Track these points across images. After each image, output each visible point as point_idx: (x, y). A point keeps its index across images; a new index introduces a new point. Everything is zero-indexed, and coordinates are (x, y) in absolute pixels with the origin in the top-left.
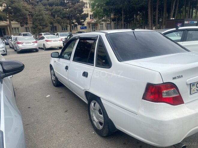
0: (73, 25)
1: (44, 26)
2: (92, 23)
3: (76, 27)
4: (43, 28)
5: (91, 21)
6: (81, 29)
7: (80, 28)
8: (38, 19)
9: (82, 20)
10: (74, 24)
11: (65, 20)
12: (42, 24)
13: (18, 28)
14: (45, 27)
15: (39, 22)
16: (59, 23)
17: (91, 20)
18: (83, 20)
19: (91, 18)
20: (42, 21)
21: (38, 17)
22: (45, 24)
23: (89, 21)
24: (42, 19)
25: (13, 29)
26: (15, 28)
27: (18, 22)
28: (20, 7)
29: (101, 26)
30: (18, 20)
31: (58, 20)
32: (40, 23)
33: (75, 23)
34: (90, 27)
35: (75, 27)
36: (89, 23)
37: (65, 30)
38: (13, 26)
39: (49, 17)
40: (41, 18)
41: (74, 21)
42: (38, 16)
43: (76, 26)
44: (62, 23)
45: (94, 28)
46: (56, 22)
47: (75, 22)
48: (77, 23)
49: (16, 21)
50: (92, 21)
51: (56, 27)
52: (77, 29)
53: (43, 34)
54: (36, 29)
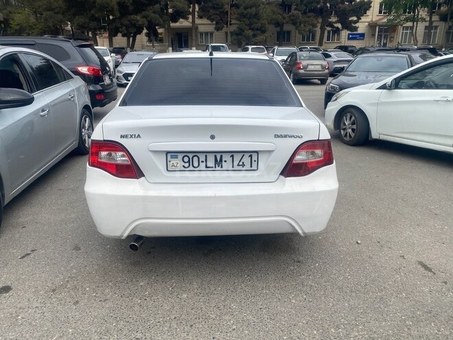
0: (330, 29)
1: (257, 29)
2: (379, 26)
3: (339, 35)
4: (254, 36)
5: (380, 20)
6: (349, 39)
7: (347, 37)
8: (247, 14)
9: (353, 16)
10: (332, 26)
11: (309, 17)
12: (253, 26)
13: (212, 34)
14: (259, 32)
15: (248, 22)
16: (294, 24)
17: (380, 17)
18: (355, 18)
19: (380, 12)
20: (255, 20)
21: (249, 10)
22: (259, 25)
23: (374, 20)
24: (256, 14)
25: (201, 34)
26: (207, 34)
27: (212, 20)
29: (406, 33)
30: (212, 17)
31: (292, 18)
32: (250, 24)
33: (336, 25)
34: (374, 35)
35: (333, 34)
36: (372, 26)
37: (308, 40)
38: (201, 29)
39: (275, 9)
40: (254, 13)
41: (333, 19)
42: (247, 8)
43: (337, 31)
44: (302, 25)
45: (386, 37)
46: (287, 23)
47: (336, 22)
48: (339, 26)
49: (208, 19)
50: (382, 19)
51: (289, 33)
52: (338, 39)
53: (250, 47)
54: (240, 37)
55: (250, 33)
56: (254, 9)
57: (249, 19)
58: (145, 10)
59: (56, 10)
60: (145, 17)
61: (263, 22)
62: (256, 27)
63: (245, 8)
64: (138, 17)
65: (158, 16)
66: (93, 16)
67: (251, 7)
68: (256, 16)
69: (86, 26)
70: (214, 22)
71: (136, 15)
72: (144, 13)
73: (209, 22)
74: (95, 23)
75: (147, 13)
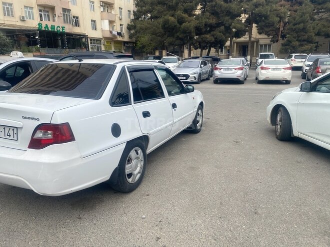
1: (304, 41)
4: (302, 45)
8: (295, 29)
12: (300, 38)
13: (270, 45)
14: (305, 43)
15: (296, 35)
20: (302, 33)
21: (297, 26)
22: (306, 37)
25: (261, 46)
26: (265, 45)
27: (269, 35)
28: (267, 12)
30: (269, 33)
32: (298, 37)
38: (262, 42)
40: (302, 28)
49: (265, 34)
53: (294, 55)
54: (288, 47)
55: (297, 43)
56: (302, 25)
57: (297, 32)
58: (214, 31)
59: (158, 34)
60: (213, 36)
61: (309, 34)
62: (303, 39)
63: (295, 25)
64: (208, 36)
65: (222, 34)
66: (178, 37)
67: (299, 23)
68: (304, 30)
69: (173, 43)
70: (271, 37)
71: (207, 34)
72: (212, 33)
73: (266, 37)
74: (179, 41)
75: (215, 32)
